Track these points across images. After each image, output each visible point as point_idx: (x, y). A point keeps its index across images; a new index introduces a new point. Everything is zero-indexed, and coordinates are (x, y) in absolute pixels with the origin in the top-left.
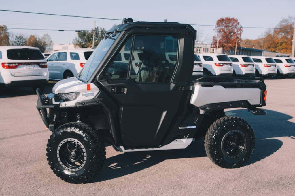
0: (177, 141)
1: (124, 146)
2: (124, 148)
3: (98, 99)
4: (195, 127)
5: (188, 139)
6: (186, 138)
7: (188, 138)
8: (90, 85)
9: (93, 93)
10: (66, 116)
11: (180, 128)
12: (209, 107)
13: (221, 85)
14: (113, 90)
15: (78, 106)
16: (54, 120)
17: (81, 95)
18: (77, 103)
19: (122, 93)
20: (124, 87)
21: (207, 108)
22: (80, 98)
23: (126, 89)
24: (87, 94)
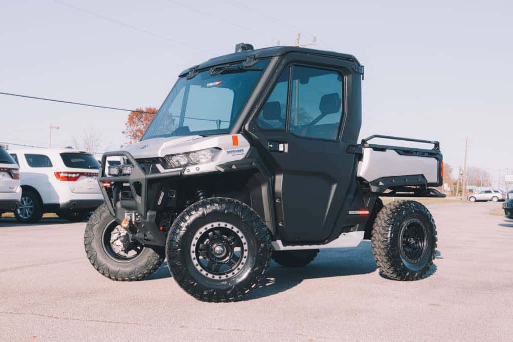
0: (344, 235)
1: (282, 241)
2: (283, 243)
3: (250, 160)
4: (367, 212)
5: (358, 232)
6: (355, 231)
7: (359, 230)
8: (236, 137)
9: (243, 150)
10: (174, 197)
11: (350, 213)
12: (383, 182)
13: (395, 150)
14: (271, 146)
15: (222, 170)
16: (159, 203)
17: (223, 152)
18: (220, 166)
19: (282, 152)
20: (284, 142)
21: (381, 184)
22: (224, 158)
23: (286, 145)
24: (234, 151)
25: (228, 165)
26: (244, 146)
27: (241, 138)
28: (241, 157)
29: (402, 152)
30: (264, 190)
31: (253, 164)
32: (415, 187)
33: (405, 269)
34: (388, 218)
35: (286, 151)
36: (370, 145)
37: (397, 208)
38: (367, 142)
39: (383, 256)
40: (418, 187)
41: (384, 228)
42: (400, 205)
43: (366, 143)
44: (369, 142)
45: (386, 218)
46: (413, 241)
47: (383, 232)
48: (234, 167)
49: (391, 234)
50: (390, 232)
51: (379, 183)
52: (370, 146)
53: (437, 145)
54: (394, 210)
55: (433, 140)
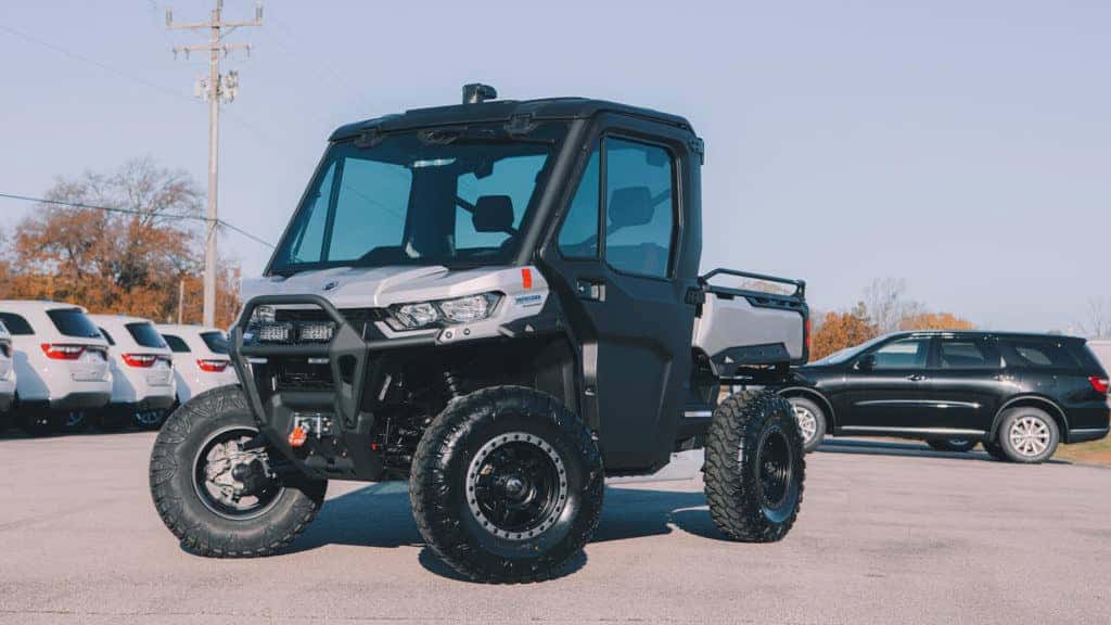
0: (675, 455)
3: (551, 316)
4: (709, 414)
5: (695, 451)
6: (689, 449)
7: (695, 448)
8: (528, 271)
9: (538, 297)
10: (400, 385)
11: (688, 414)
12: (730, 357)
13: (746, 297)
14: (582, 289)
15: (510, 334)
16: (382, 397)
17: (508, 300)
18: (506, 326)
19: (595, 300)
20: (599, 283)
21: (728, 360)
22: (510, 310)
23: (603, 288)
24: (526, 299)
25: (517, 325)
26: (541, 288)
27: (536, 275)
28: (536, 310)
29: (755, 301)
30: (566, 372)
31: (558, 322)
32: (757, 367)
33: (765, 522)
34: (737, 424)
35: (603, 299)
36: (711, 287)
37: (750, 406)
38: (709, 281)
39: (728, 495)
40: (763, 367)
41: (730, 443)
42: (755, 399)
43: (706, 284)
44: (711, 282)
45: (734, 425)
46: (771, 469)
47: (729, 450)
48: (529, 329)
49: (744, 453)
50: (741, 451)
51: (724, 359)
52: (712, 290)
53: (801, 285)
54: (746, 410)
55: (795, 278)
